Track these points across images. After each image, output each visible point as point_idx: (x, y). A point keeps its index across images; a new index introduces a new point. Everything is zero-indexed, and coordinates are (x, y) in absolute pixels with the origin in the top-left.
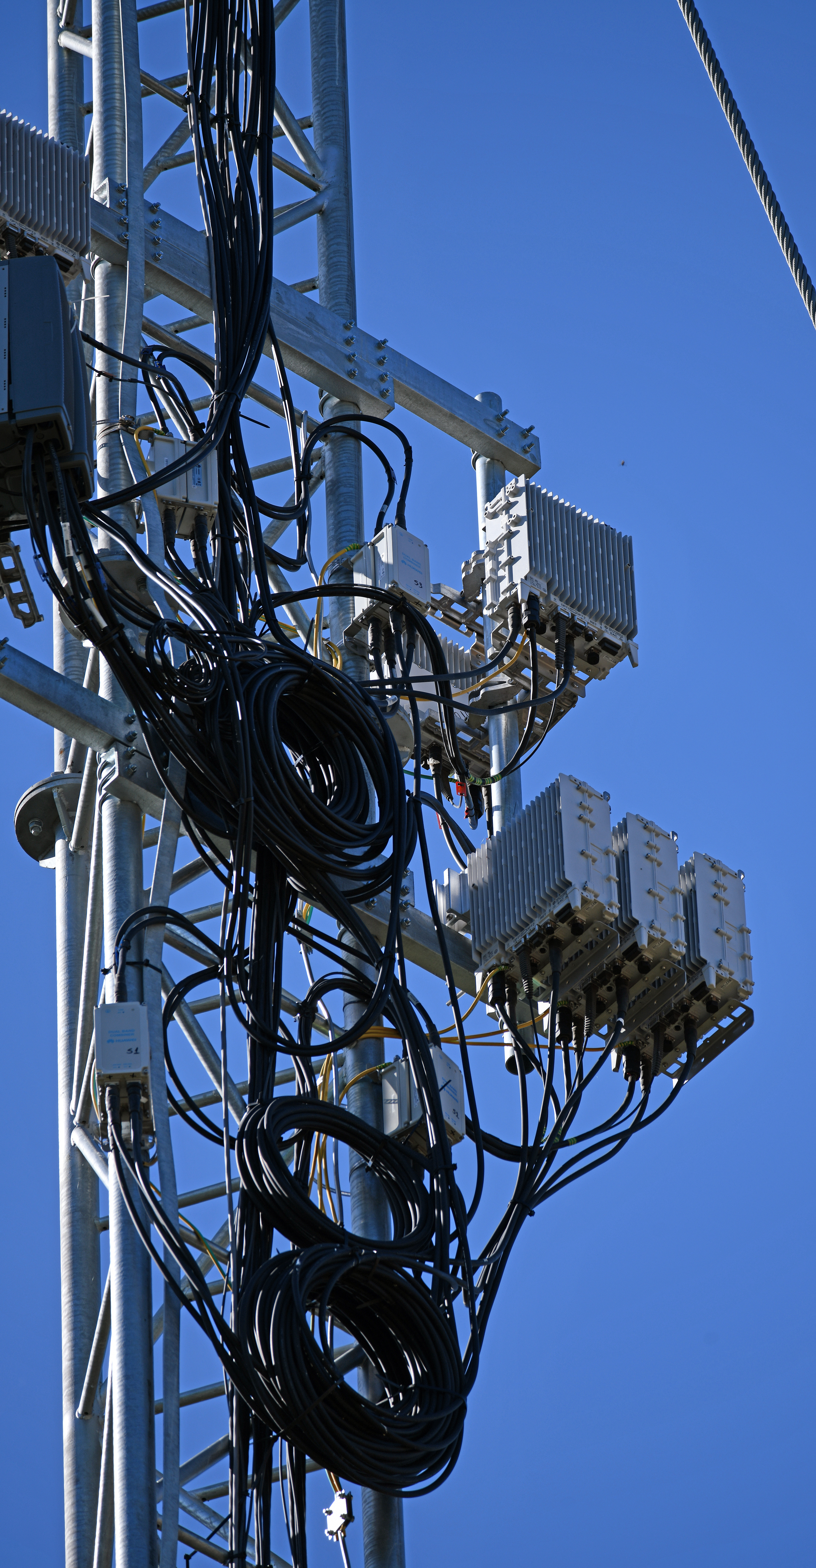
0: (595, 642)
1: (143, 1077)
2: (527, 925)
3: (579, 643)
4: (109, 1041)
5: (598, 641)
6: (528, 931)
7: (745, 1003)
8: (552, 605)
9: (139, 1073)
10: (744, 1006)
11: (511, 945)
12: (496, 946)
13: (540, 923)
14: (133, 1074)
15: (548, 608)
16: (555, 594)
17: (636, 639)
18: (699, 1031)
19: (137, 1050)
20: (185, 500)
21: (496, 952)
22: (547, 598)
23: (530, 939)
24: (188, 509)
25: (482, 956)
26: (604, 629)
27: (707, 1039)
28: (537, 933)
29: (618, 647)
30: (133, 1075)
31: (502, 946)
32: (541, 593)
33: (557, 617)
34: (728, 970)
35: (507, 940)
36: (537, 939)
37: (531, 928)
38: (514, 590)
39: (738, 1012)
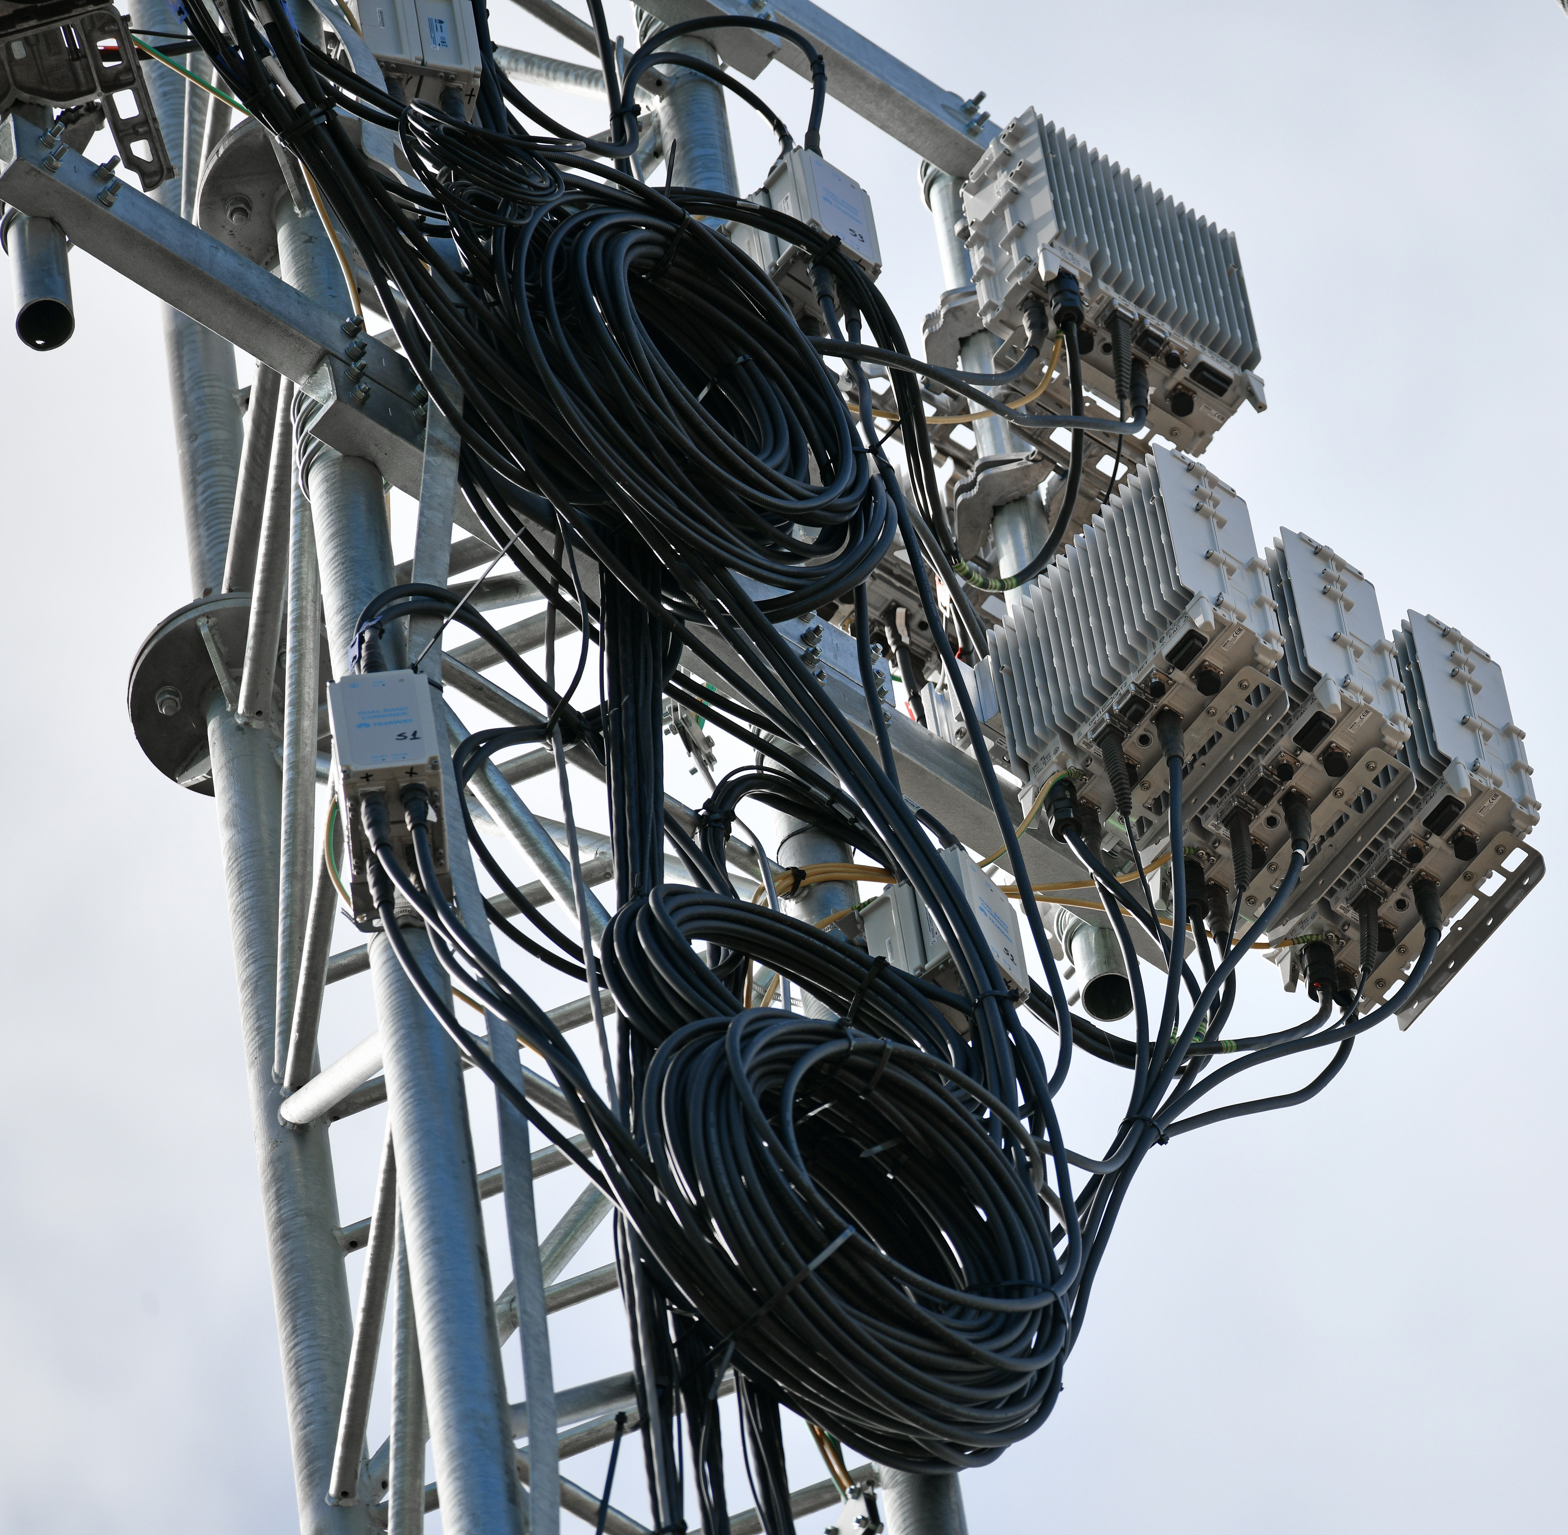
0: (1183, 373)
1: (430, 776)
2: (1113, 689)
3: (1155, 370)
4: (360, 726)
5: (1190, 371)
6: (1117, 698)
7: (1528, 840)
8: (1102, 298)
9: (422, 767)
10: (1526, 848)
11: (1084, 733)
12: (1057, 744)
13: (1137, 679)
14: (412, 768)
15: (1094, 304)
16: (1106, 280)
17: (1259, 371)
18: (1443, 902)
19: (415, 734)
20: (420, 62)
21: (1056, 751)
22: (1092, 285)
23: (1121, 711)
24: (427, 81)
25: (1030, 769)
26: (1199, 349)
27: (1458, 923)
28: (1133, 697)
29: (1227, 381)
30: (411, 772)
31: (1068, 739)
32: (1081, 273)
33: (1113, 319)
34: (1491, 776)
35: (1074, 726)
36: (1134, 707)
37: (1122, 692)
38: (1031, 268)
39: (1514, 860)
